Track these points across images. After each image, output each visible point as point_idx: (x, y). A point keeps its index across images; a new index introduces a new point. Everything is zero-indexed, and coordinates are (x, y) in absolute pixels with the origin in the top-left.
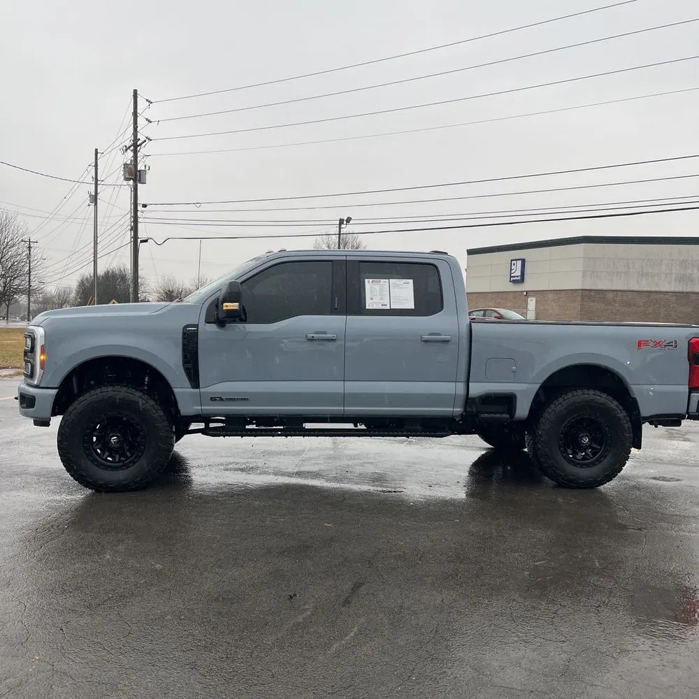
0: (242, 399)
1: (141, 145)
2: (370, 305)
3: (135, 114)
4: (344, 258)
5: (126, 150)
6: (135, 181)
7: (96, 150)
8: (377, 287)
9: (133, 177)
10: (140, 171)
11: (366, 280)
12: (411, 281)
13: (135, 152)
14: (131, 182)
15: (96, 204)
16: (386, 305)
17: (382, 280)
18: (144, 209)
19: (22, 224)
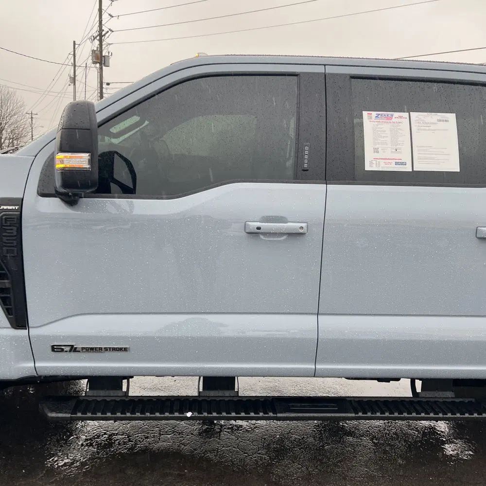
0: (114, 349)
1: (105, 35)
2: (372, 163)
3: (100, 10)
4: (321, 70)
5: (94, 39)
6: (101, 64)
7: (74, 42)
8: (386, 127)
9: (99, 61)
10: (104, 56)
11: (365, 113)
12: (452, 117)
13: (101, 41)
14: (98, 65)
15: (75, 84)
16: (404, 164)
17: (396, 114)
18: (107, 86)
19: (19, 99)
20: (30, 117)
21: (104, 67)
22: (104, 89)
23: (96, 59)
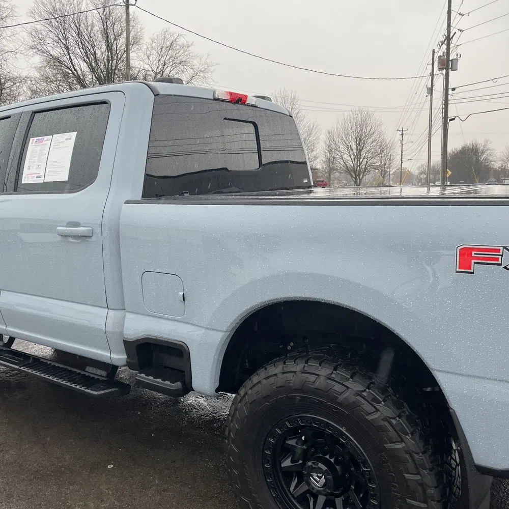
1: (452, 37)
3: (449, 12)
5: (442, 45)
6: (447, 69)
7: (434, 50)
8: (38, 149)
9: (445, 67)
10: (451, 60)
11: (31, 140)
13: (448, 45)
14: (444, 71)
15: (432, 95)
17: (46, 138)
18: (453, 92)
20: (401, 133)
21: (450, 72)
22: (449, 96)
23: (441, 66)
